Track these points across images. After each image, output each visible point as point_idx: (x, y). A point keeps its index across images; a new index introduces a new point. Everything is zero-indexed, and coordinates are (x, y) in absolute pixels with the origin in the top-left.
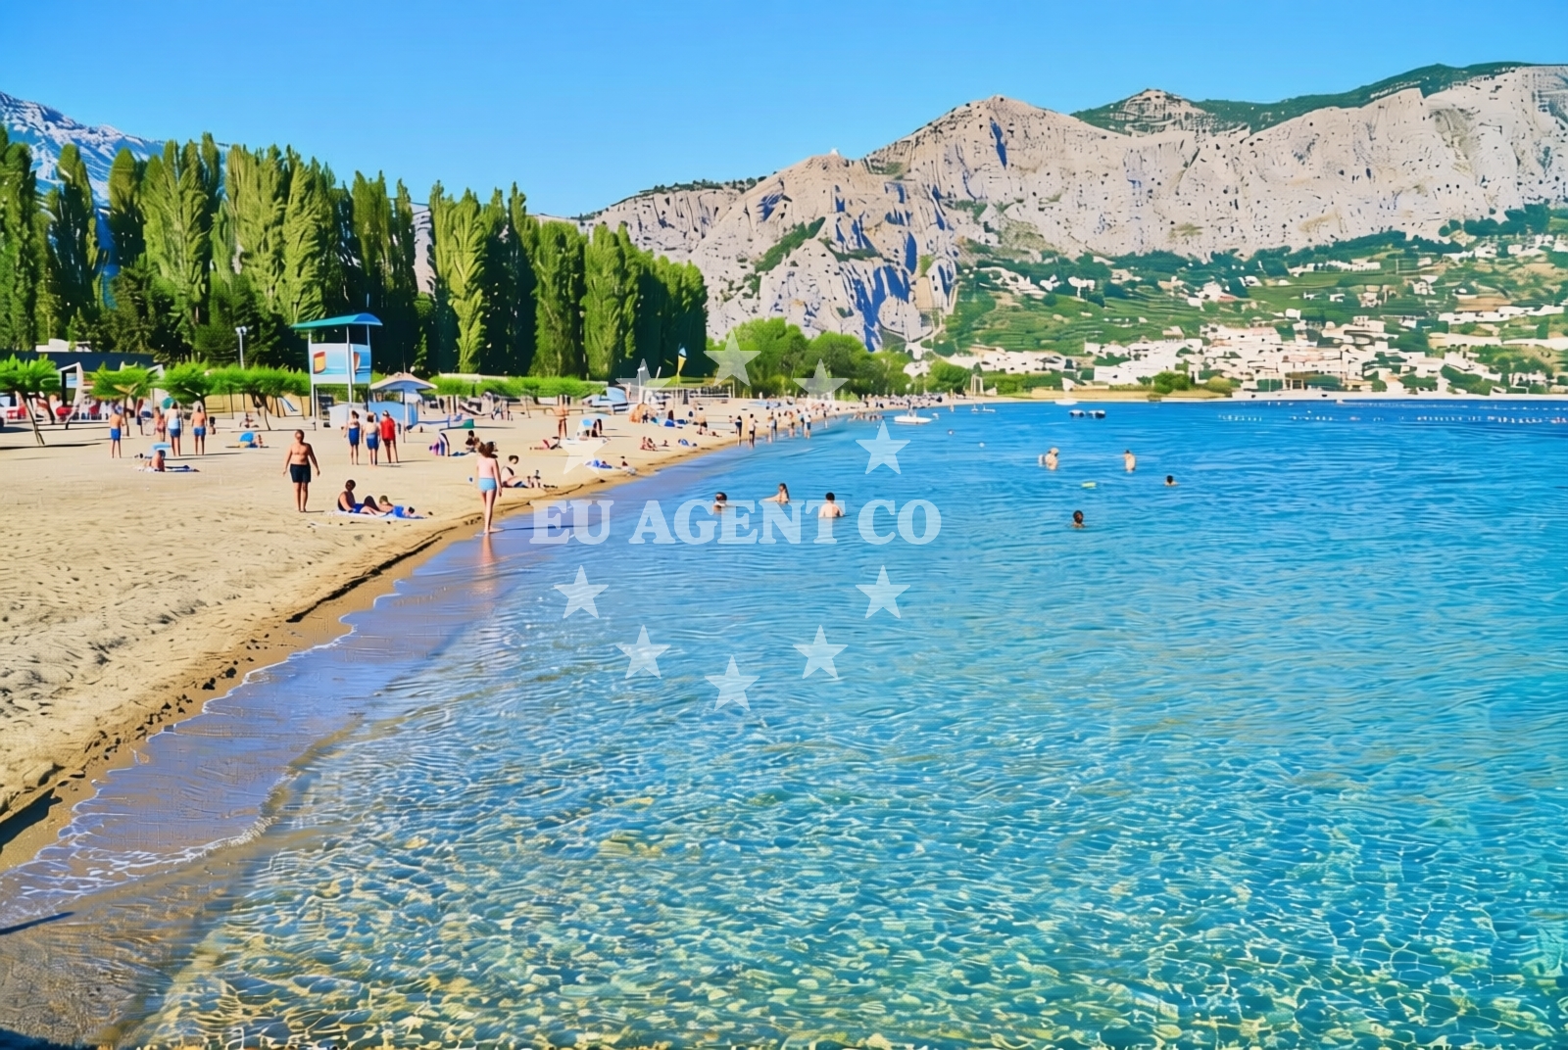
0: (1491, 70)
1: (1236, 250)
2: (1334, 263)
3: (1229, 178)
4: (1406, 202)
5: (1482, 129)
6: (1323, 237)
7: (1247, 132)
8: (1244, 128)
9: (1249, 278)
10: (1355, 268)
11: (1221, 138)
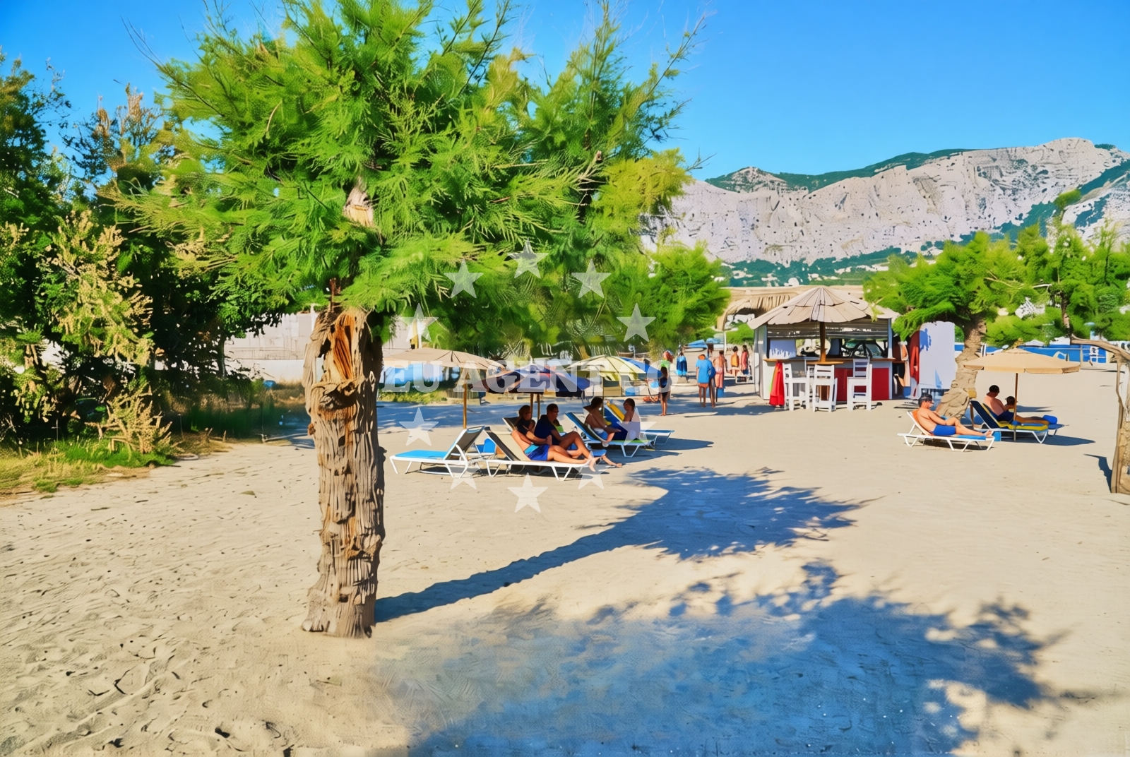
0: (947, 153)
1: (804, 259)
2: (863, 267)
3: (797, 217)
4: (900, 230)
5: (943, 188)
6: (854, 251)
7: (807, 191)
8: (805, 189)
9: (813, 275)
10: (872, 270)
11: (793, 194)
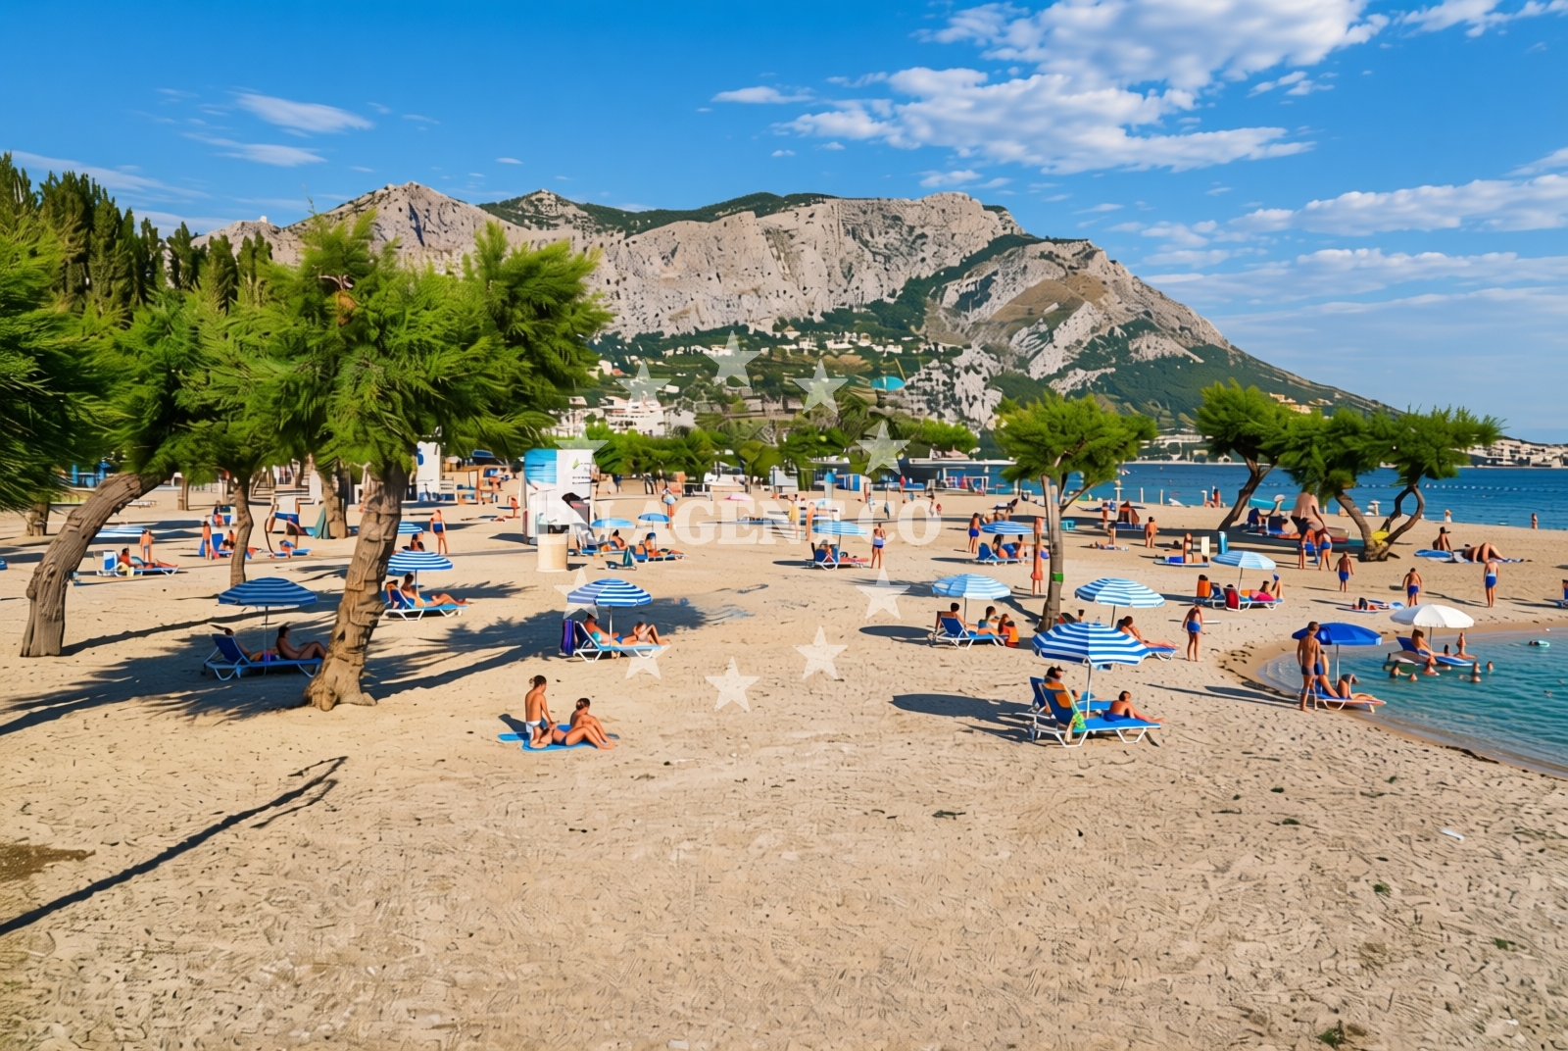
0: (808, 199)
1: (619, 333)
2: (697, 348)
3: (611, 272)
4: (747, 301)
5: (803, 247)
6: (688, 326)
7: (623, 234)
8: (620, 231)
9: (634, 358)
11: (604, 238)
